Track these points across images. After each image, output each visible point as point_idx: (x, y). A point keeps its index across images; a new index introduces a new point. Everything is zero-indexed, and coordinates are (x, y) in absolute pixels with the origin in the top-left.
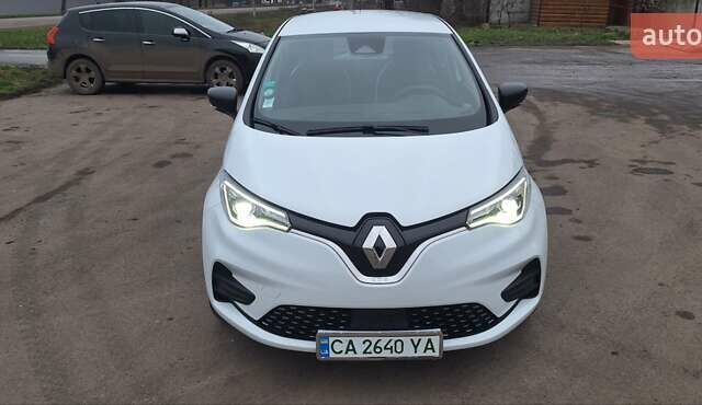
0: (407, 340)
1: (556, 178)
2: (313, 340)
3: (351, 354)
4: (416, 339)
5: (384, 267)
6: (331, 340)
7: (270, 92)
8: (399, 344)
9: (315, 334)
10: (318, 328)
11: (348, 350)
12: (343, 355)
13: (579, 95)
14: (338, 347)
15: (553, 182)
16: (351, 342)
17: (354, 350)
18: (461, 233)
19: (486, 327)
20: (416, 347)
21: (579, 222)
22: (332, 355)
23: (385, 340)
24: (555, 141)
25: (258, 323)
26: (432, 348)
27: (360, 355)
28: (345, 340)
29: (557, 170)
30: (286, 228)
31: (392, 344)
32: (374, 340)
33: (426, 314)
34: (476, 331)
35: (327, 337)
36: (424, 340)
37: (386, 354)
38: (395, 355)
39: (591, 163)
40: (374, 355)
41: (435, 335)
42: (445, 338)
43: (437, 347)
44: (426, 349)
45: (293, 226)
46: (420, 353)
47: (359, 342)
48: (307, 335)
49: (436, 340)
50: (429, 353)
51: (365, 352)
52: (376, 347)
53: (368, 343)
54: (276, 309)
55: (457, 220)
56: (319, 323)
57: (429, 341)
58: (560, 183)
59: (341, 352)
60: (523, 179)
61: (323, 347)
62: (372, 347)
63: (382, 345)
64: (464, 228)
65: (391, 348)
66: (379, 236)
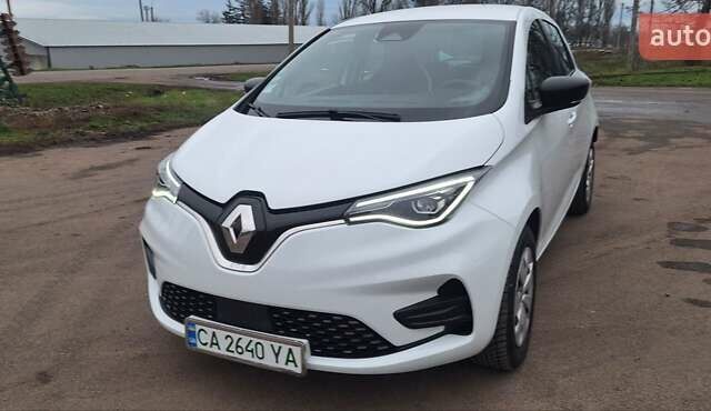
0: (267, 344)
3: (215, 349)
4: (276, 345)
5: (240, 252)
6: (197, 327)
8: (259, 347)
10: (191, 313)
11: (212, 343)
12: (207, 348)
14: (205, 338)
16: (214, 335)
17: (217, 344)
18: (338, 226)
19: (375, 354)
20: (277, 355)
22: (200, 346)
23: (245, 341)
26: (294, 361)
27: (223, 352)
28: (210, 331)
30: (175, 200)
32: (236, 337)
33: (288, 317)
35: (195, 324)
36: (285, 349)
37: (247, 357)
38: (256, 360)
40: (236, 355)
41: (296, 345)
43: (298, 361)
44: (288, 361)
45: (180, 199)
46: (281, 365)
47: (221, 334)
48: (181, 320)
49: (297, 351)
50: (291, 367)
51: (228, 350)
52: (237, 347)
53: (230, 340)
55: (339, 210)
57: (290, 351)
59: (205, 344)
60: (469, 179)
61: (191, 334)
62: (234, 345)
63: (243, 344)
64: (343, 221)
65: (252, 351)
66: (240, 217)
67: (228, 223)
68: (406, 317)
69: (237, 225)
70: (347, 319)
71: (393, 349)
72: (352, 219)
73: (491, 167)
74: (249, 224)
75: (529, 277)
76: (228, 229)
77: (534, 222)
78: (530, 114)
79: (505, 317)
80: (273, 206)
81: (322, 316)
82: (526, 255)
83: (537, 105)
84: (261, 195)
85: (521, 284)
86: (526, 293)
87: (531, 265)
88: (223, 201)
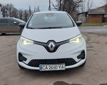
0: (58, 66)
1: (91, 45)
2: (39, 67)
3: (47, 70)
4: (60, 66)
5: (53, 50)
7: (31, 23)
8: (56, 67)
9: (39, 66)
10: (40, 64)
11: (46, 68)
12: (45, 70)
13: (96, 33)
14: (44, 68)
15: (90, 46)
16: (46, 67)
17: (47, 68)
19: (74, 64)
20: (60, 67)
21: (95, 51)
23: (53, 66)
24: (91, 40)
25: (28, 65)
26: (63, 68)
28: (45, 66)
29: (91, 44)
30: (33, 44)
31: (55, 67)
32: (51, 66)
33: (61, 60)
34: (72, 64)
35: (42, 66)
36: (61, 66)
37: (54, 69)
38: (56, 69)
39: (98, 43)
40: (51, 69)
42: (66, 66)
43: (64, 68)
44: (62, 68)
45: (34, 43)
46: (61, 69)
47: (48, 66)
49: (64, 66)
50: (63, 69)
51: (49, 69)
52: (52, 68)
53: (50, 67)
54: (31, 61)
55: (67, 41)
56: (40, 63)
57: (62, 66)
58: (92, 46)
59: (44, 69)
61: (41, 68)
62: (51, 68)
63: (53, 67)
64: (68, 43)
65: (55, 68)
66: (52, 44)
68: (78, 57)
71: (76, 63)
72: (70, 42)
81: (67, 59)
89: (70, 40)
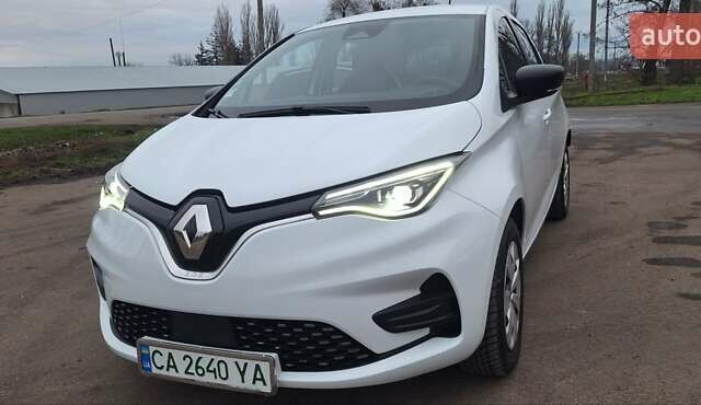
0: (230, 362)
2: (134, 345)
3: (172, 373)
4: (241, 363)
5: (197, 257)
6: (152, 349)
8: (222, 365)
10: (144, 333)
11: (169, 366)
12: (164, 372)
14: (161, 360)
16: (170, 355)
17: (175, 366)
18: (306, 221)
19: (354, 364)
20: (242, 373)
22: (155, 370)
23: (206, 359)
26: (262, 379)
27: (182, 375)
28: (165, 352)
30: (122, 207)
31: (215, 365)
32: (195, 357)
33: (253, 328)
35: (148, 345)
36: (251, 365)
37: (210, 378)
38: (219, 381)
40: (196, 378)
41: (264, 360)
43: (268, 379)
44: (255, 379)
45: (127, 205)
46: (249, 385)
47: (178, 355)
48: (132, 343)
49: (267, 369)
50: (260, 387)
51: (187, 372)
52: (198, 367)
53: (188, 361)
55: (305, 204)
57: (258, 367)
59: (162, 367)
60: (448, 165)
61: (143, 357)
62: (193, 366)
63: (204, 364)
64: (311, 215)
65: (214, 371)
66: (194, 217)
67: (180, 226)
68: (386, 320)
69: (192, 227)
70: (319, 325)
71: (373, 357)
72: (321, 213)
73: (470, 154)
74: (205, 226)
75: (516, 274)
76: (181, 234)
77: (518, 214)
78: (506, 104)
79: (495, 316)
80: (231, 204)
81: (292, 324)
82: (512, 250)
83: (512, 95)
84: (219, 193)
85: (509, 281)
86: (515, 292)
87: (518, 262)
88: (175, 202)
89: (330, 196)
